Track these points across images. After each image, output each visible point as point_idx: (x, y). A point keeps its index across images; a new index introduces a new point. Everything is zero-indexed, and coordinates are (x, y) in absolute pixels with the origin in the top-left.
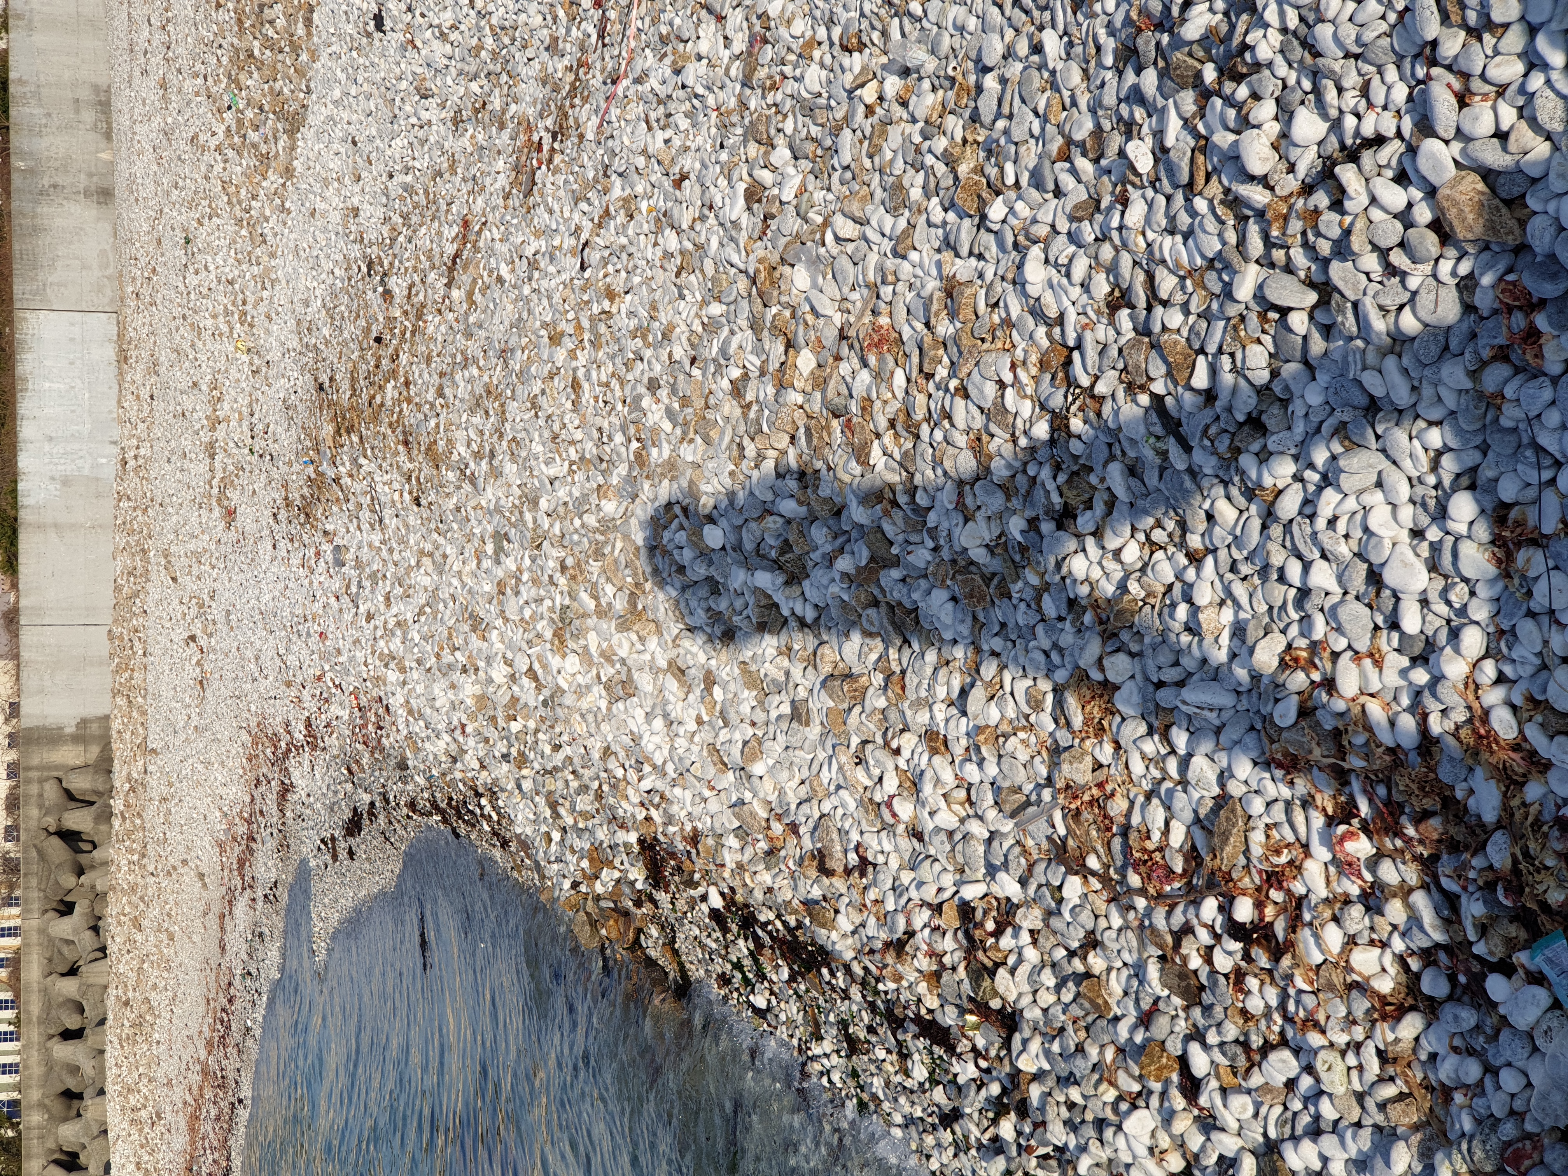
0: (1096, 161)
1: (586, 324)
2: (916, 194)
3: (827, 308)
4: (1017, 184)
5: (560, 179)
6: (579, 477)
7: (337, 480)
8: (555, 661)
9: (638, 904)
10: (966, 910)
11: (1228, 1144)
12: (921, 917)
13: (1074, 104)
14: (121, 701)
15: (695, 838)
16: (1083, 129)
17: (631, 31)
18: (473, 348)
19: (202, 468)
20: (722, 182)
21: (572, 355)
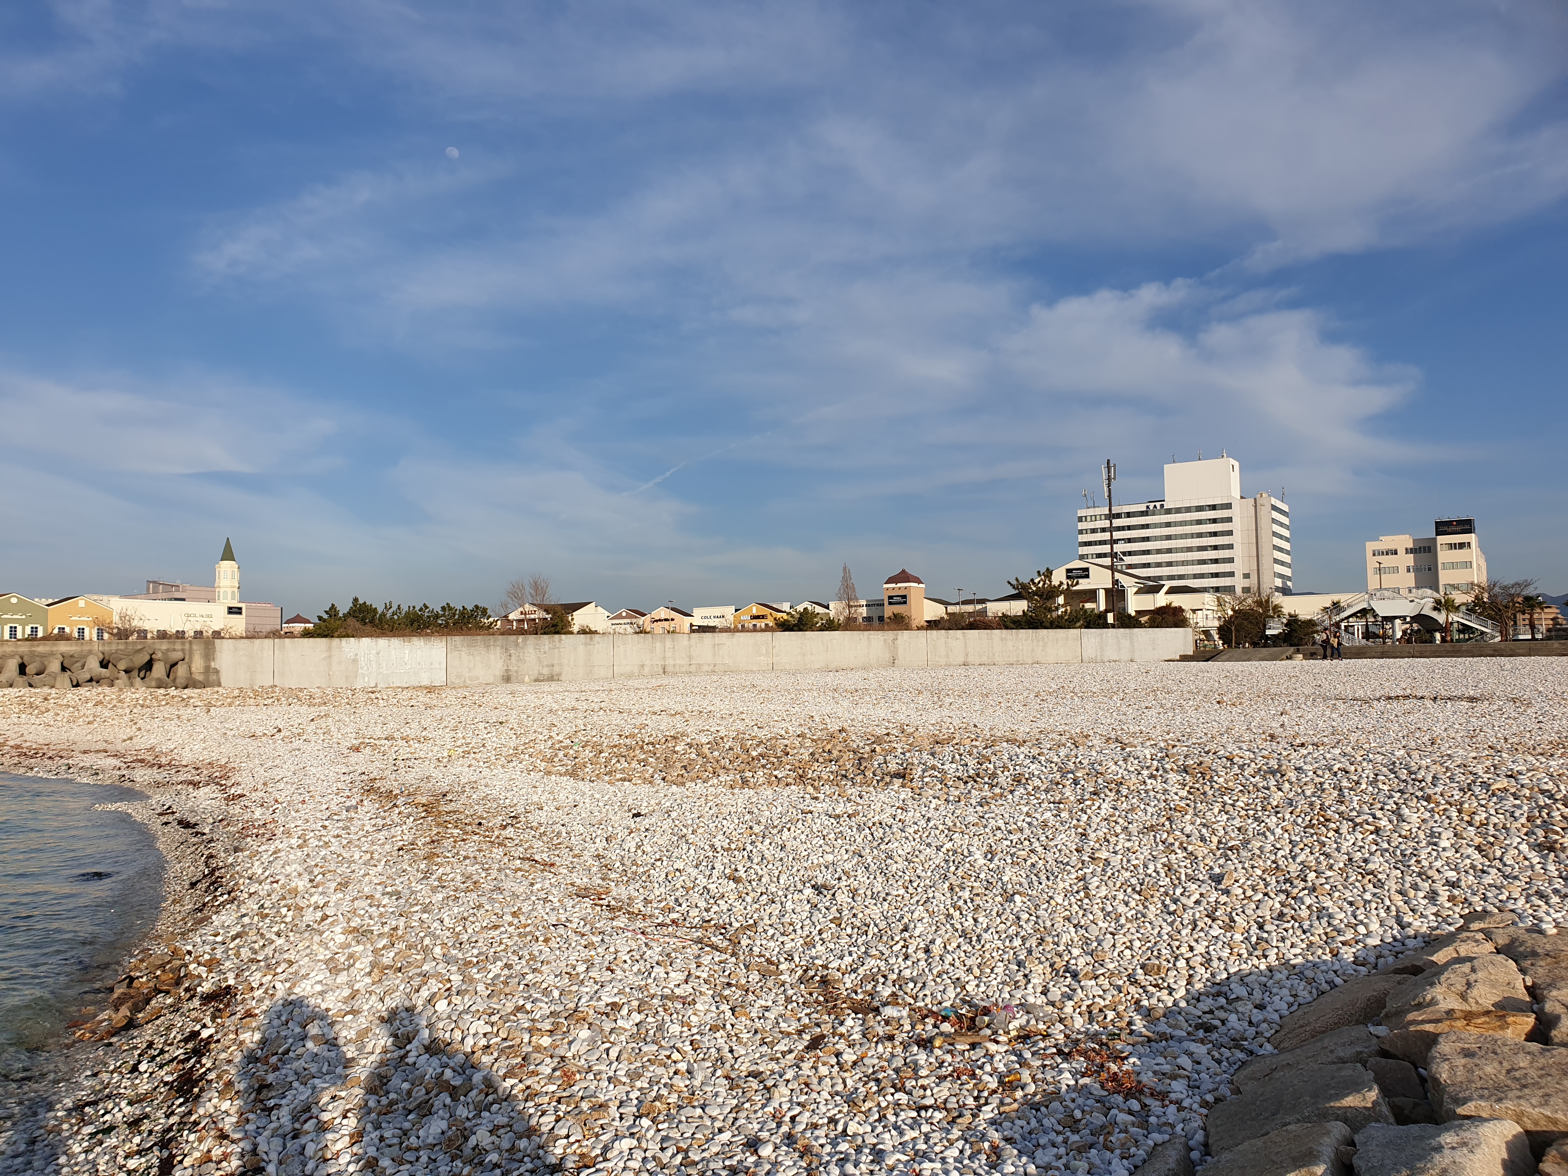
0: (681, 1164)
1: (528, 929)
2: (639, 1084)
3: (574, 1049)
4: (659, 1130)
5: (589, 910)
6: (448, 934)
7: (395, 805)
8: (338, 929)
13: (703, 1151)
14: (236, 692)
15: (251, 1016)
16: (695, 1156)
17: (667, 939)
18: (494, 873)
19: (379, 734)
20: (616, 990)
21: (510, 924)
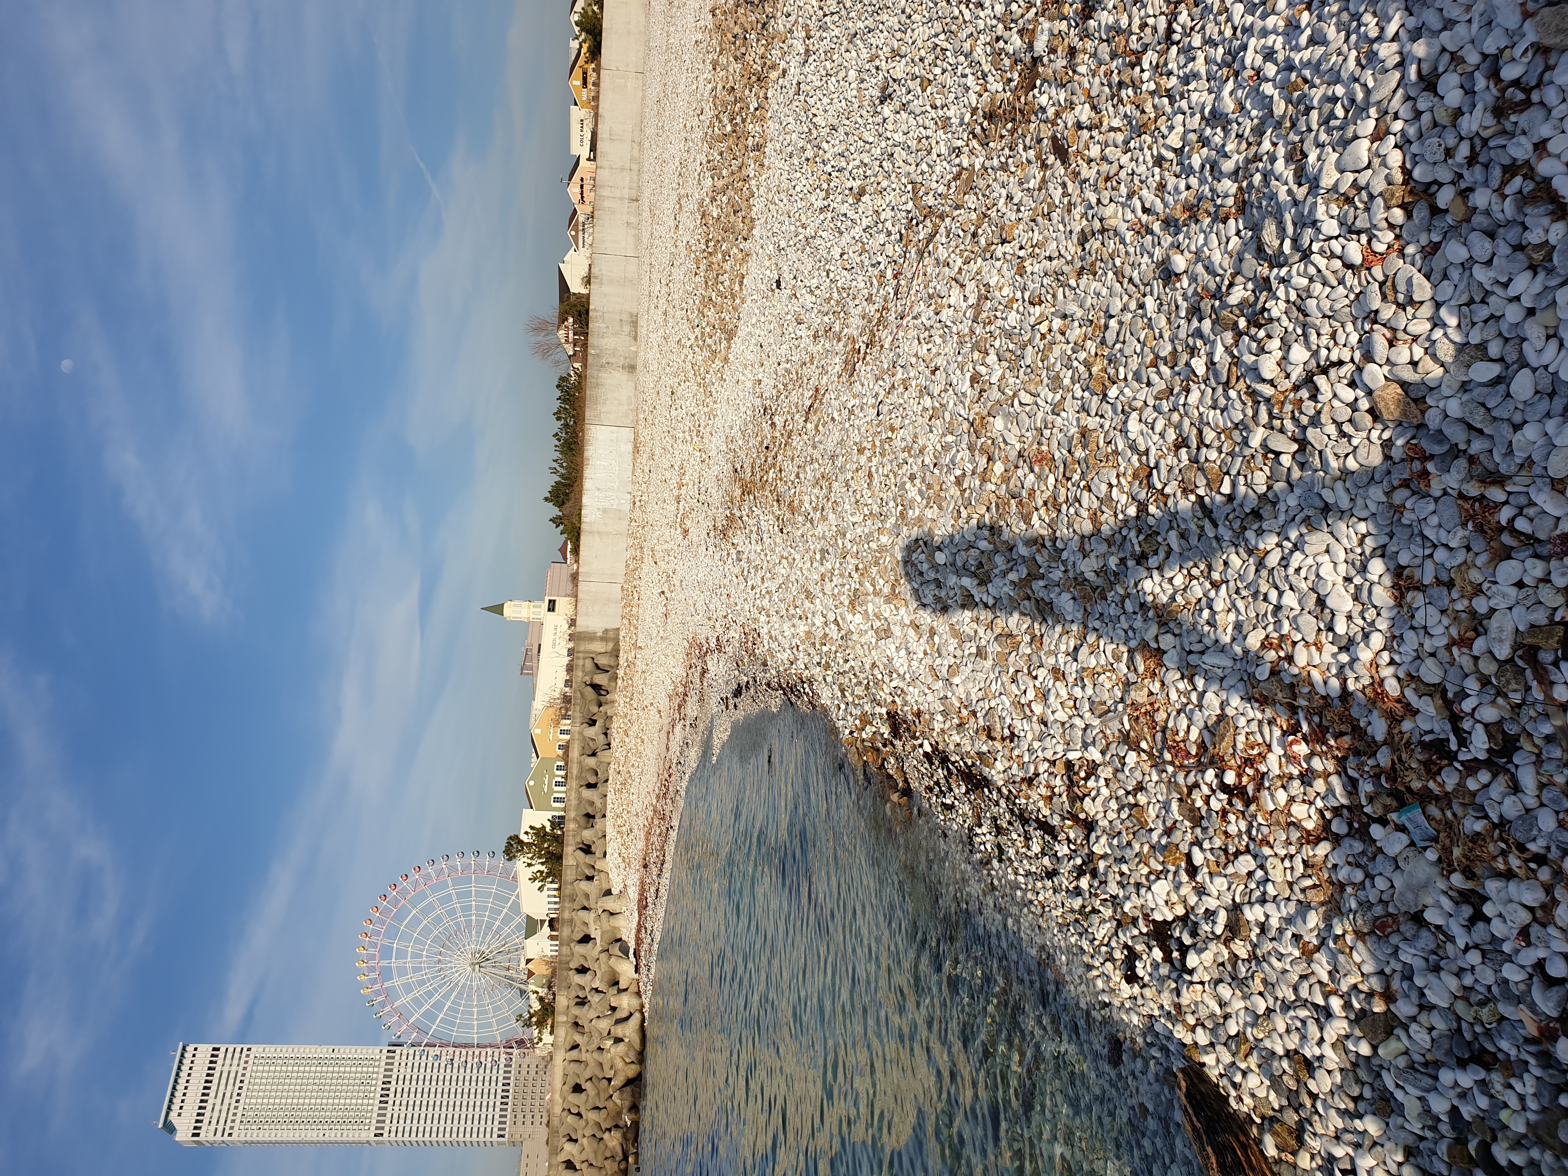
0: (1172, 368)
1: (878, 443)
2: (1067, 381)
3: (1012, 440)
4: (1125, 379)
5: (869, 368)
6: (869, 522)
7: (741, 518)
8: (849, 617)
9: (885, 745)
10: (1069, 765)
11: (1211, 903)
12: (1043, 767)
13: (1161, 336)
14: (625, 622)
15: (918, 714)
16: (1166, 351)
17: (913, 291)
18: (816, 454)
19: (673, 508)
20: (958, 372)
21: (870, 459)
